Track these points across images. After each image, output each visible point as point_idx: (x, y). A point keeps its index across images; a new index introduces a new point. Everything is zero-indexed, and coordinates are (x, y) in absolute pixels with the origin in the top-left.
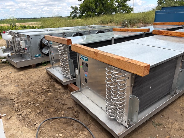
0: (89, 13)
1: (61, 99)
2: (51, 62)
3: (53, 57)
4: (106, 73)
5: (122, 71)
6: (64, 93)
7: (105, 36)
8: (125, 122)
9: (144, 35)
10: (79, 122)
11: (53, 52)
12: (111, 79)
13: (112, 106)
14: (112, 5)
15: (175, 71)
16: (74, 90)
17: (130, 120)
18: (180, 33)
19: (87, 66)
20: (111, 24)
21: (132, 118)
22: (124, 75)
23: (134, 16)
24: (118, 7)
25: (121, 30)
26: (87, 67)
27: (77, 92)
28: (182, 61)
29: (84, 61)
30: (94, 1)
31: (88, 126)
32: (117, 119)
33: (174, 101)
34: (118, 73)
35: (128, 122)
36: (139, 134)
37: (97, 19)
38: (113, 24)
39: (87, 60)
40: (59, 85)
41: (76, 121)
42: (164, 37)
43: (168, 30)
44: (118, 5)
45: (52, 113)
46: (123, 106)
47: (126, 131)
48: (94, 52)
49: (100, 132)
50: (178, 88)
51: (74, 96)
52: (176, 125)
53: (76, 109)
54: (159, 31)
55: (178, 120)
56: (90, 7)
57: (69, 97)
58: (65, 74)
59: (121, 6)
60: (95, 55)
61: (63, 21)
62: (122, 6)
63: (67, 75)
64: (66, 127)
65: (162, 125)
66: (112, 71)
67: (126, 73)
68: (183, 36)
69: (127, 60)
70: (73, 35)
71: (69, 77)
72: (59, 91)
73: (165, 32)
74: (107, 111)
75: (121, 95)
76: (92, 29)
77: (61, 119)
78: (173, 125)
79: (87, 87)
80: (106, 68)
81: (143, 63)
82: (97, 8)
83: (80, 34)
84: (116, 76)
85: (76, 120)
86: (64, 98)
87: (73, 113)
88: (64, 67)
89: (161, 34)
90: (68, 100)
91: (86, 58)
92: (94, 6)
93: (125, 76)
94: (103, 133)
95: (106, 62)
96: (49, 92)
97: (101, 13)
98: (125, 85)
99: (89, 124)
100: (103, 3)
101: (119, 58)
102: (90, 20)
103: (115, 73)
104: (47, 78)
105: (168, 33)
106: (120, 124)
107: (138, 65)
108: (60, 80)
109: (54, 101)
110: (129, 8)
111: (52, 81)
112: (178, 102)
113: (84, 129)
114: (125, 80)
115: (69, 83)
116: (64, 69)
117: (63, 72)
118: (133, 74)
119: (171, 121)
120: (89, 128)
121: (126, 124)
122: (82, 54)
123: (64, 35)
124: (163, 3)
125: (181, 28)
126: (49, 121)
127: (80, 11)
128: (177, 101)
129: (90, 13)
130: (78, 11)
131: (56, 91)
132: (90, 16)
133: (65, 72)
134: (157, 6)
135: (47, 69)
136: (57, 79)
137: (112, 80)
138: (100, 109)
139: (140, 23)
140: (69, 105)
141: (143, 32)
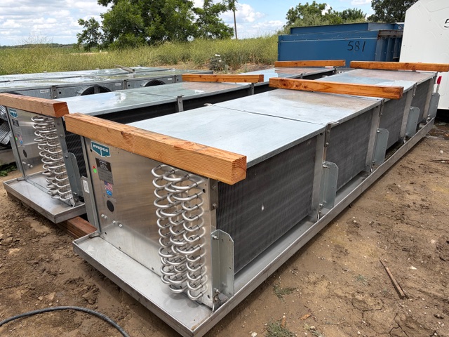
0: (128, 38)
1: (48, 262)
2: (19, 165)
3: (24, 152)
4: (154, 182)
5: (190, 175)
6: (56, 246)
7: (163, 92)
8: (209, 296)
9: (253, 91)
10: (96, 316)
11: (20, 138)
12: (166, 197)
13: (175, 262)
14: (183, 19)
15: (313, 167)
16: (81, 234)
17: (217, 291)
18: (323, 84)
19: (110, 170)
20: (182, 65)
21: (223, 286)
22: (195, 184)
23: (237, 45)
24: (199, 25)
25: (201, 79)
26: (108, 172)
27: (91, 237)
28: (325, 146)
29: (101, 157)
30: (138, 9)
31: (121, 321)
32: (188, 292)
33: (319, 235)
34: (181, 181)
35: (216, 295)
36: (244, 319)
37: (150, 53)
38: (189, 64)
39: (108, 154)
40: (43, 224)
41: (89, 313)
42: (294, 93)
43: (305, 77)
44: (198, 20)
45: (21, 303)
46: (199, 258)
47: (211, 319)
48: (122, 133)
49: (151, 332)
50: (324, 203)
51: (81, 250)
52: (322, 288)
53: (89, 281)
54: (282, 80)
55: (326, 275)
56: (129, 22)
57: (70, 254)
58: (58, 194)
59: (205, 23)
60: (124, 141)
61: (59, 56)
62: (210, 22)
63: (63, 197)
64: (61, 334)
65: (294, 292)
66: (168, 176)
67: (199, 180)
68: (330, 92)
69: (197, 148)
70: (82, 92)
71: (69, 200)
72: (43, 240)
73: (294, 81)
74: (166, 277)
75: (192, 233)
76: (134, 76)
77: (45, 316)
78: (317, 289)
79: (114, 222)
80: (153, 171)
81: (230, 154)
82: (147, 25)
83: (102, 89)
84: (175, 189)
85: (89, 310)
86: (57, 258)
87: (81, 293)
88: (53, 175)
89: (288, 86)
90: (67, 262)
91: (105, 148)
92: (139, 20)
93: (197, 186)
94: (158, 332)
95: (152, 156)
96: (13, 247)
97: (160, 38)
98: (198, 208)
99: (124, 315)
100: (163, 14)
101: (180, 144)
102: (131, 55)
103: (172, 181)
104: (9, 209)
105: (300, 84)
106: (198, 303)
107: (220, 159)
108: (44, 211)
109: (26, 270)
110: (226, 29)
111: (23, 216)
112: (327, 234)
113: (111, 330)
114: (198, 197)
115: (70, 216)
116: (54, 181)
117: (52, 189)
118: (212, 181)
119: (312, 278)
120: (123, 326)
121: (209, 302)
122: (95, 139)
123: (55, 91)
124: (299, 18)
125: (330, 73)
126: (12, 324)
127: (105, 31)
128: (325, 234)
129: (131, 37)
130: (100, 30)
131: (34, 240)
132: (132, 45)
133: (56, 188)
134: (286, 25)
135: (8, 183)
136: (36, 209)
137: (168, 198)
138: (150, 273)
139: (251, 61)
140: (69, 274)
141: (250, 83)
